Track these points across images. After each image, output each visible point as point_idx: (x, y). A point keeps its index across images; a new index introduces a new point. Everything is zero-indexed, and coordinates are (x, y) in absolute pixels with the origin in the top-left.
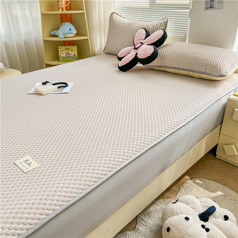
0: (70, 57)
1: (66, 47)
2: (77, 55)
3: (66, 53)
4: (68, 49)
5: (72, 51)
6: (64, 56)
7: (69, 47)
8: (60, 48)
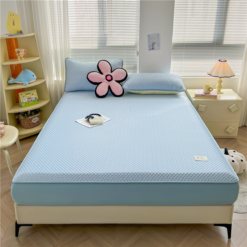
0: (31, 101)
1: (27, 93)
2: (38, 98)
3: (28, 98)
4: (29, 94)
5: (33, 95)
6: (27, 101)
7: (29, 92)
8: (21, 95)
